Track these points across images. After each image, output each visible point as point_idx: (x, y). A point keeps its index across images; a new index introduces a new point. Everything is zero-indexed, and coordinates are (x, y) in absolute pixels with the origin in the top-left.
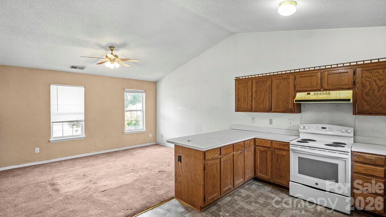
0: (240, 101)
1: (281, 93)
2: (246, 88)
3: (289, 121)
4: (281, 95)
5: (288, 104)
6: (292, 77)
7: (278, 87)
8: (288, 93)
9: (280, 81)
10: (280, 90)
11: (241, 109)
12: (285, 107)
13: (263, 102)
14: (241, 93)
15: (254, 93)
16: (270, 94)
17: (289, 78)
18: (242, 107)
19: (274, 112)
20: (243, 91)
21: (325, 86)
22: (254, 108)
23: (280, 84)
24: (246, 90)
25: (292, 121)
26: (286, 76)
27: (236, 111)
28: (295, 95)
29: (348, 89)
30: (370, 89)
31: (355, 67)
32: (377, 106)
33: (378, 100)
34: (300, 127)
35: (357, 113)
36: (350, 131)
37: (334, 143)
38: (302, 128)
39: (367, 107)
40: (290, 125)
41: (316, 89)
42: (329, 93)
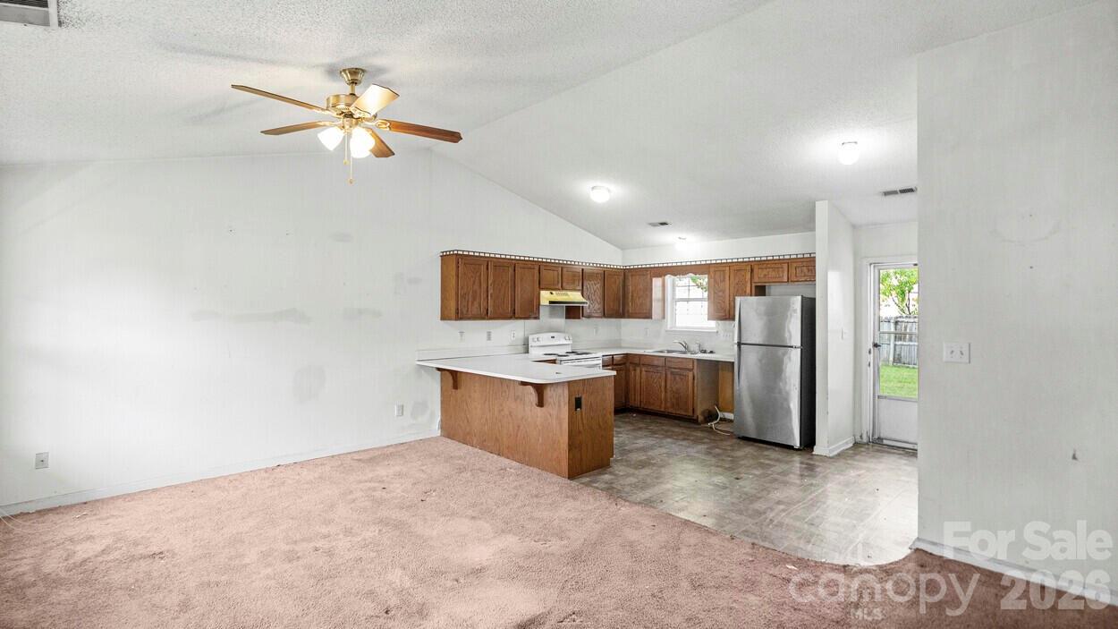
0: (466, 299)
1: (525, 289)
2: (478, 275)
3: (512, 333)
4: (526, 292)
5: (532, 306)
6: (537, 269)
7: (521, 280)
9: (525, 271)
10: (525, 285)
11: (470, 315)
12: (530, 311)
13: (504, 301)
14: (467, 282)
15: (490, 285)
17: (534, 269)
18: (470, 311)
20: (472, 279)
21: (564, 285)
23: (524, 276)
24: (477, 279)
25: (515, 332)
26: (530, 265)
27: (443, 318)
28: (539, 293)
29: (579, 290)
30: (590, 293)
31: (582, 267)
32: (593, 310)
33: (594, 304)
34: (533, 339)
35: (583, 317)
36: (571, 338)
37: (568, 353)
38: (536, 340)
39: (588, 311)
40: (512, 338)
41: (557, 287)
42: (567, 293)
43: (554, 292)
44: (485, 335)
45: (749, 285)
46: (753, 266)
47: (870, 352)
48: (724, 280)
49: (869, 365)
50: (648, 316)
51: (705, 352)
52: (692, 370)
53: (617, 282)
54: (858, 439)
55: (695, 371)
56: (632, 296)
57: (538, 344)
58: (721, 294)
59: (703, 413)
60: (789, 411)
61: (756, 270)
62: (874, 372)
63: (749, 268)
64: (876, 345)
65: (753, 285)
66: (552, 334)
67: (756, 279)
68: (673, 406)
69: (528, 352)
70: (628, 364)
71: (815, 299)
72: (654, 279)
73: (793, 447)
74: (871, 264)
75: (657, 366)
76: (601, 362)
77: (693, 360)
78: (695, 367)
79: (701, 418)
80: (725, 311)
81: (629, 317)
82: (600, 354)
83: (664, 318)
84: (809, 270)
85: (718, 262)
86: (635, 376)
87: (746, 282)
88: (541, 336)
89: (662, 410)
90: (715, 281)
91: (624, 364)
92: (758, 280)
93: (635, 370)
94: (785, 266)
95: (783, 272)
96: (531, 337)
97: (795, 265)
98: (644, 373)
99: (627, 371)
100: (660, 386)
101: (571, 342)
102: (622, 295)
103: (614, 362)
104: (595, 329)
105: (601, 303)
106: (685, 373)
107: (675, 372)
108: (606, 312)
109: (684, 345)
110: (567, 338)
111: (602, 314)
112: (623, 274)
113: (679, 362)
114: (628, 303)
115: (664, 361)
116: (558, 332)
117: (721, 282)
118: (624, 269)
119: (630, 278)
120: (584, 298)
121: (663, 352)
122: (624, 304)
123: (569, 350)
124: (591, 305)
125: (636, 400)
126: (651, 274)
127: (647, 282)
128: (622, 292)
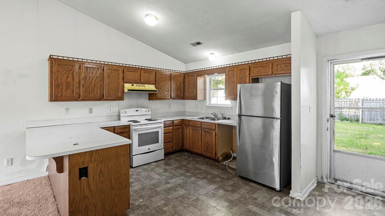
0: (59, 87)
1: (112, 82)
2: (71, 72)
3: (109, 108)
4: (112, 84)
5: (118, 92)
6: (121, 70)
7: (109, 77)
8: (118, 83)
9: (111, 71)
10: (111, 80)
11: (63, 98)
12: (116, 95)
13: (94, 89)
14: (61, 77)
15: (83, 79)
16: (101, 82)
17: (119, 70)
18: (63, 95)
19: (105, 100)
20: (66, 75)
21: (142, 81)
22: (83, 96)
23: (111, 74)
24: (70, 75)
25: (111, 108)
26: (116, 68)
27: (51, 100)
28: (124, 85)
29: (153, 84)
30: (161, 85)
31: (156, 71)
32: (163, 95)
33: (164, 92)
34: (122, 112)
35: (156, 99)
36: (150, 111)
37: (146, 119)
38: (124, 112)
39: (160, 96)
40: (109, 112)
41: (137, 82)
42: (144, 85)
43: (135, 85)
44: (88, 110)
45: (248, 78)
46: (251, 66)
47: (328, 121)
48: (234, 76)
49: (328, 130)
50: (195, 98)
51: (225, 118)
53: (180, 80)
54: (320, 179)
55: (217, 130)
56: (188, 87)
57: (126, 115)
58: (232, 84)
59: (222, 155)
60: (272, 163)
61: (252, 69)
62: (331, 134)
63: (248, 68)
64: (332, 116)
65: (251, 78)
66: (137, 109)
67: (252, 75)
68: (205, 151)
69: (119, 120)
70: (183, 125)
71: (291, 85)
72: (198, 78)
73: (275, 189)
74: (328, 61)
75: (197, 127)
76: (162, 125)
77: (215, 124)
78: (217, 129)
79: (220, 158)
80: (235, 94)
81: (187, 99)
82: (163, 121)
83: (205, 99)
84: (286, 66)
85: (231, 65)
86: (187, 131)
87: (246, 77)
88: (127, 110)
89: (200, 152)
90: (229, 77)
91: (181, 125)
92: (254, 75)
93: (187, 129)
94: (270, 65)
95: (269, 69)
97: (276, 63)
98: (191, 131)
99: (183, 129)
100: (199, 139)
101: (151, 113)
102: (183, 87)
103: (174, 124)
104: (168, 106)
105: (168, 91)
106: (211, 131)
107: (206, 131)
108: (172, 96)
109: (214, 114)
110: (147, 111)
111: (169, 97)
112: (183, 76)
113: (208, 125)
114: (186, 92)
115: (200, 124)
116: (142, 108)
117: (232, 77)
118: (184, 73)
119: (187, 77)
120: (156, 88)
121: (203, 118)
122: (184, 92)
123: (149, 117)
124: (162, 93)
125: (187, 146)
126: (197, 75)
127: (195, 80)
128: (183, 85)
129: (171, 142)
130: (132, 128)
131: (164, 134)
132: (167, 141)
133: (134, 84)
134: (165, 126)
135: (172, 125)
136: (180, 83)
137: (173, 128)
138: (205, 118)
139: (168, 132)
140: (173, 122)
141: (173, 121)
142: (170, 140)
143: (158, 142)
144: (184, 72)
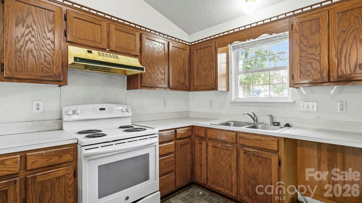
3: (35, 103)
12: (44, 70)
17: (53, 11)
19: (9, 79)
21: (113, 45)
25: (41, 103)
28: (66, 49)
29: (135, 56)
30: (151, 61)
31: (141, 32)
32: (155, 80)
33: (156, 74)
34: (66, 112)
35: (142, 87)
36: (130, 110)
37: (121, 127)
38: (71, 113)
39: (149, 81)
40: (35, 111)
41: (101, 46)
42: (117, 57)
50: (214, 88)
52: (277, 152)
53: (183, 55)
55: (281, 154)
56: (198, 68)
57: (75, 117)
66: (102, 106)
69: (61, 129)
70: (194, 137)
72: (219, 49)
75: (226, 142)
76: (156, 140)
78: (282, 150)
80: (321, 72)
81: (196, 90)
82: (156, 131)
83: (228, 90)
86: (201, 149)
89: (234, 193)
90: (301, 35)
91: (189, 137)
93: (201, 144)
96: (65, 109)
98: (210, 148)
99: (193, 145)
100: (230, 167)
101: (131, 115)
102: (188, 69)
103: (178, 137)
104: (163, 102)
105: (164, 74)
106: (266, 154)
107: (250, 151)
108: (171, 84)
109: (253, 116)
110: (125, 110)
111: (166, 85)
112: (188, 49)
113: (256, 140)
114: (194, 77)
115: (235, 137)
116: (113, 103)
117: (312, 34)
118: (190, 46)
119: (195, 52)
120: (141, 65)
121: (227, 124)
122: (190, 78)
123: (128, 123)
124: (153, 75)
125: (201, 176)
126: (217, 45)
127: (212, 54)
128: (188, 67)
129: (172, 171)
130: (83, 152)
131: (160, 156)
132: (166, 170)
133: (93, 51)
134: (161, 141)
135: (173, 137)
136: (183, 62)
137: (175, 143)
138: (232, 123)
139: (166, 152)
140: (176, 131)
141: (175, 129)
142: (171, 169)
143: (147, 178)
144: (190, 44)
